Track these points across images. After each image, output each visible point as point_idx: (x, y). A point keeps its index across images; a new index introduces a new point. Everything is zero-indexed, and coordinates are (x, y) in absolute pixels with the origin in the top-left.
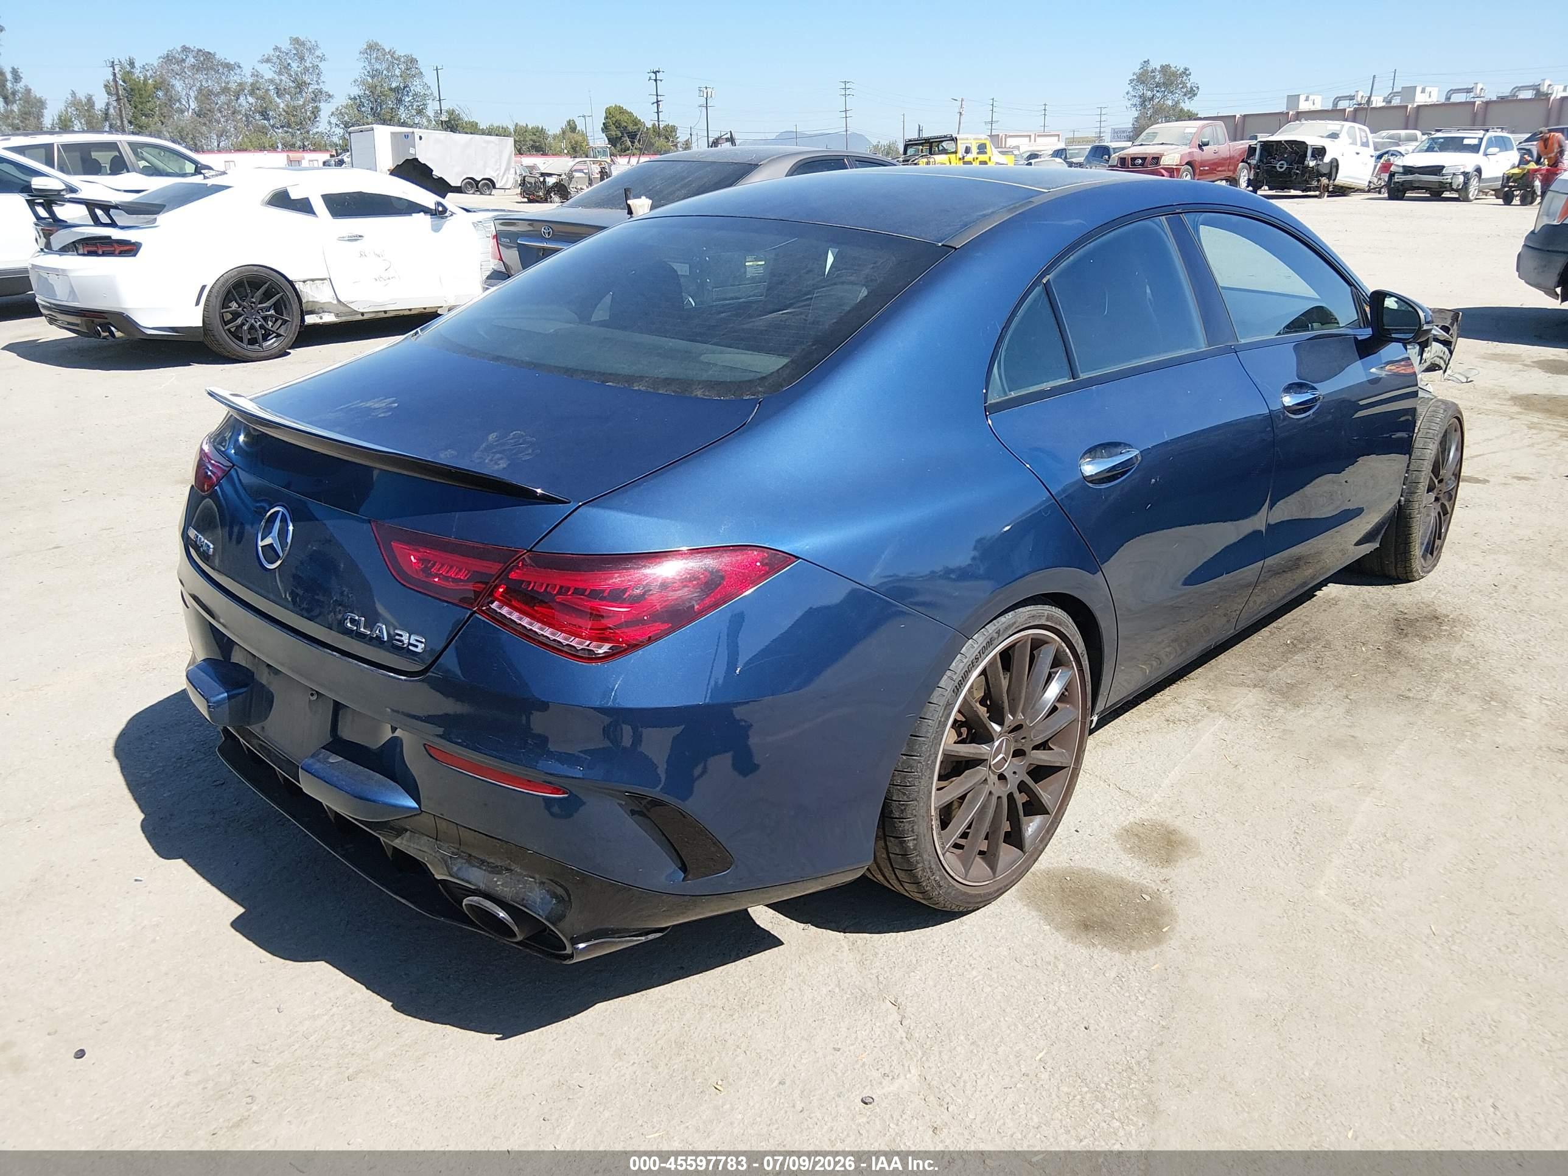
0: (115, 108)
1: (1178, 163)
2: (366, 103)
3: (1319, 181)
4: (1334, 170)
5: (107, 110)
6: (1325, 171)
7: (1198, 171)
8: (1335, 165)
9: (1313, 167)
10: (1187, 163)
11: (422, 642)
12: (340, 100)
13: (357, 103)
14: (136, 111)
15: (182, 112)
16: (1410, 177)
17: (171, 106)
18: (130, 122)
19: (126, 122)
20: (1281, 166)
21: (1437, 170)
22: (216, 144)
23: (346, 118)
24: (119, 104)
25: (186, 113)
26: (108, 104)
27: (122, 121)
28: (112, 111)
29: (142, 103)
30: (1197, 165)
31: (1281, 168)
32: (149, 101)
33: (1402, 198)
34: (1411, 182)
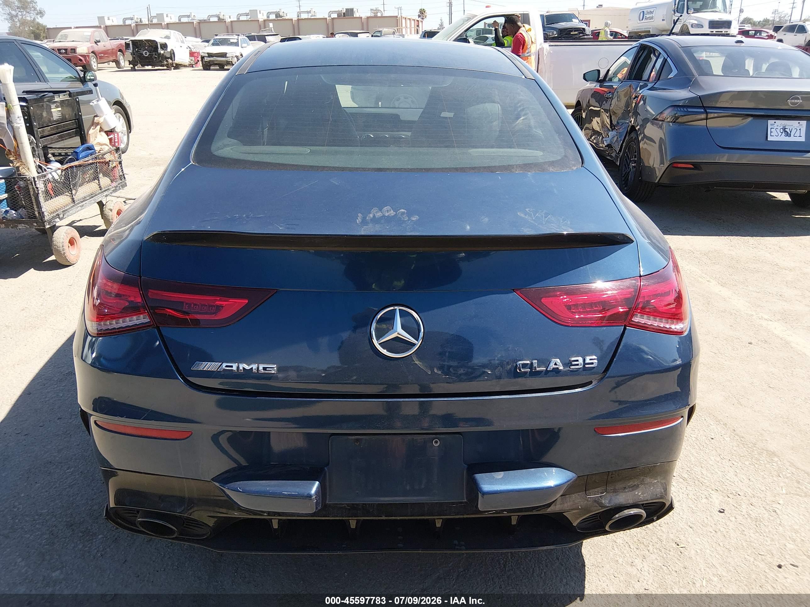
1: (87, 52)
3: (167, 61)
4: (173, 55)
6: (168, 56)
7: (98, 57)
8: (172, 54)
9: (163, 54)
10: (93, 52)
11: (595, 359)
16: (212, 59)
20: (146, 53)
21: (224, 55)
30: (97, 54)
31: (146, 54)
33: (209, 70)
34: (213, 61)
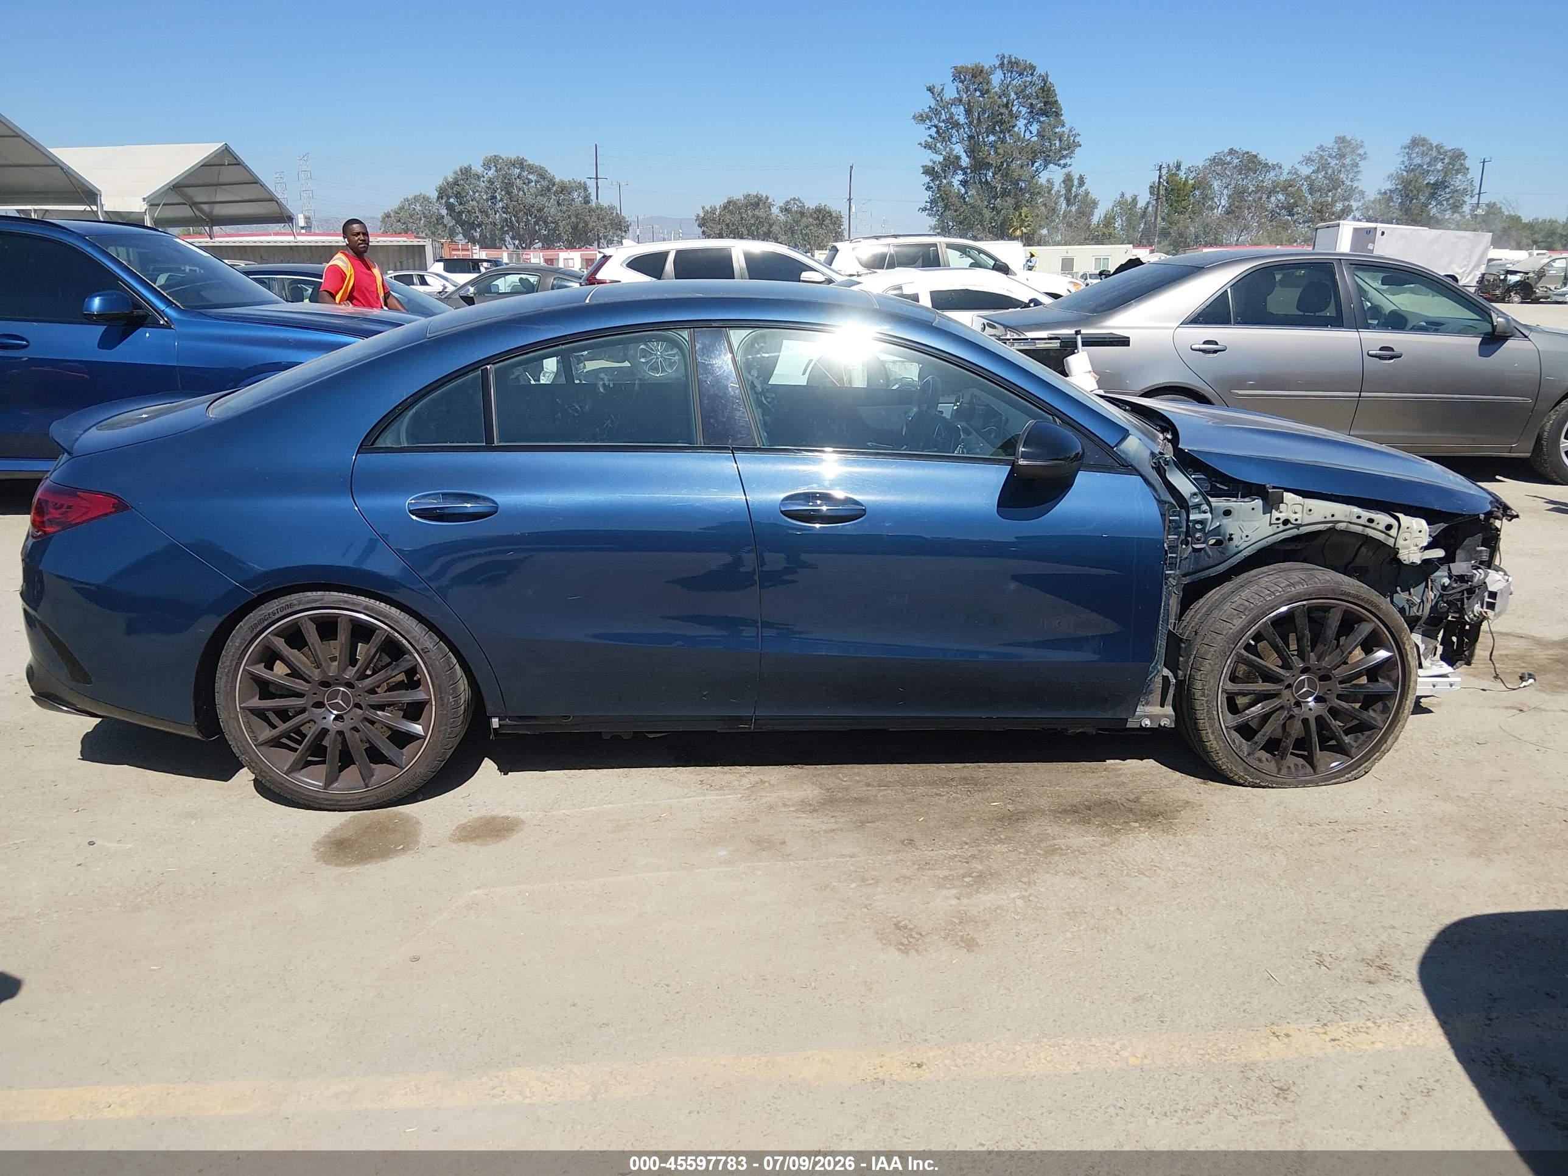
0: (1153, 206)
2: (1395, 196)
5: (1146, 208)
12: (1372, 195)
13: (1386, 197)
14: (1170, 208)
15: (1212, 209)
17: (1203, 204)
18: (1163, 219)
19: (1159, 218)
22: (1235, 239)
23: (1370, 212)
24: (1157, 203)
25: (1216, 211)
26: (1148, 203)
27: (1156, 219)
28: (1150, 209)
29: (1177, 201)
32: (1184, 200)
